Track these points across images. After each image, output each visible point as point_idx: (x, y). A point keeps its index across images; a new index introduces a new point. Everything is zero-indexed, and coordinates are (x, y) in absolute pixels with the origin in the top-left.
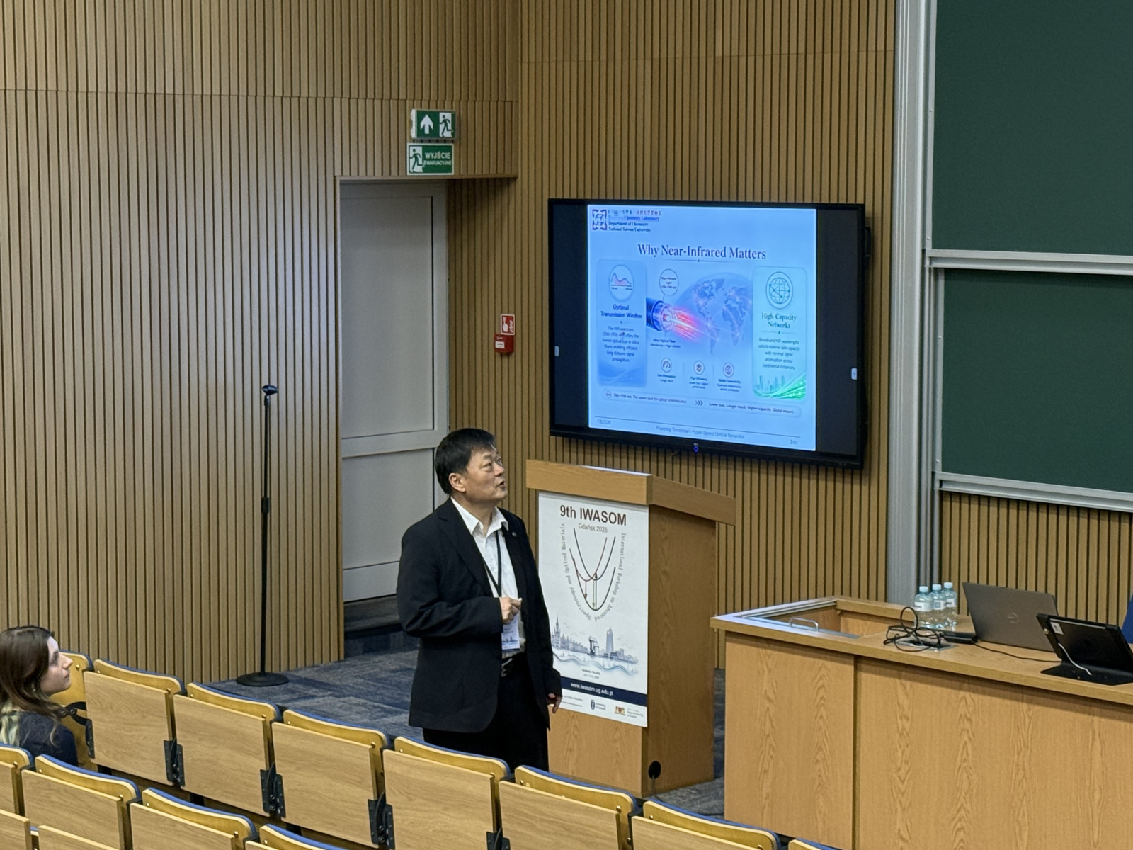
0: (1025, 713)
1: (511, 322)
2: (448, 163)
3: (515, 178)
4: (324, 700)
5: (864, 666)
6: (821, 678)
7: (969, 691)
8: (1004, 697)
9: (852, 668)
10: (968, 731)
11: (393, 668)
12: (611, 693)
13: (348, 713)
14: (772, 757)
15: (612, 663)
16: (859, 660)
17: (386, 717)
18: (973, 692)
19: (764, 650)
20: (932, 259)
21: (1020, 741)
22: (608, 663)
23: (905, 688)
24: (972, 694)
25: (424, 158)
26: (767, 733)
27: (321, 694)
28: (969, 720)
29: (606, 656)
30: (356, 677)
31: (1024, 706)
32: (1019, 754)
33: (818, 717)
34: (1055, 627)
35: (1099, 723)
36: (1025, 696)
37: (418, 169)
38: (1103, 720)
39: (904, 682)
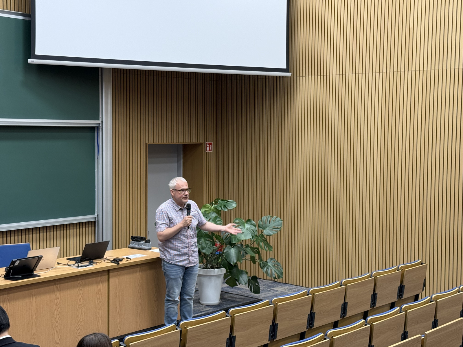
34: (17, 263)
35: (34, 291)
36: (6, 293)
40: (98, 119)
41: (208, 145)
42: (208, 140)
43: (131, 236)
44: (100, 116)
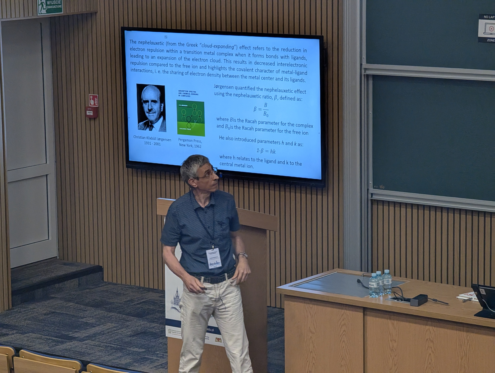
0: (465, 337)
1: (96, 99)
2: (60, 6)
3: (96, 13)
4: (15, 336)
5: (368, 313)
6: (343, 320)
7: (432, 326)
9: (362, 314)
10: (431, 348)
11: (45, 312)
12: (213, 330)
13: (34, 344)
14: (314, 363)
16: (365, 310)
17: (58, 345)
18: (435, 327)
19: (308, 305)
20: (366, 69)
21: (462, 352)
23: (393, 324)
24: (433, 328)
25: (47, 5)
26: (311, 350)
27: (11, 333)
28: (432, 342)
30: (25, 319)
31: (465, 334)
32: (461, 359)
33: (342, 341)
34: (482, 291)
36: (465, 329)
37: (44, 11)
39: (393, 321)
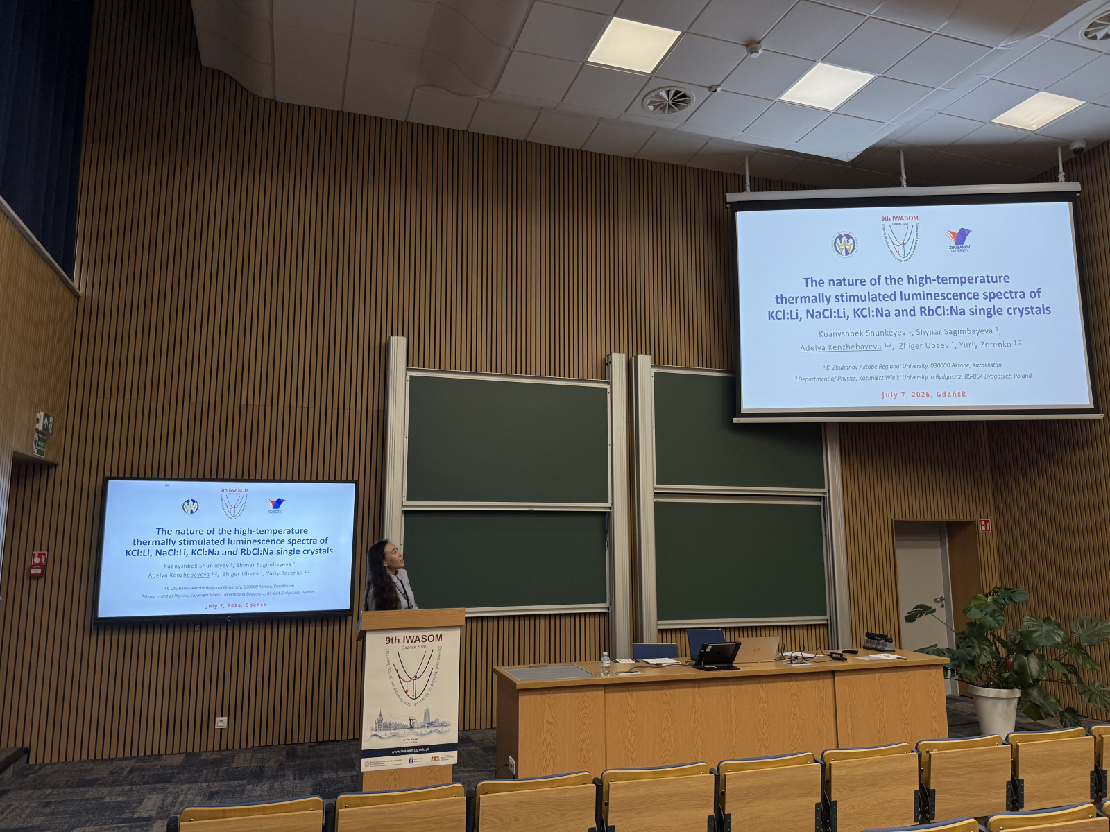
0: (697, 692)
1: (43, 557)
2: (44, 450)
3: (56, 465)
5: (607, 690)
6: (584, 702)
7: (667, 689)
8: (686, 688)
9: (603, 692)
10: (668, 710)
12: (428, 749)
14: (552, 756)
15: (429, 730)
16: (606, 687)
18: (670, 689)
21: (695, 707)
22: (424, 731)
23: (632, 696)
25: (38, 445)
26: (548, 743)
29: (423, 726)
31: (696, 690)
34: (708, 648)
35: (733, 688)
36: (696, 685)
37: (36, 451)
38: (735, 687)
40: (824, 488)
41: (983, 524)
42: (982, 516)
43: (866, 631)
44: (826, 483)
